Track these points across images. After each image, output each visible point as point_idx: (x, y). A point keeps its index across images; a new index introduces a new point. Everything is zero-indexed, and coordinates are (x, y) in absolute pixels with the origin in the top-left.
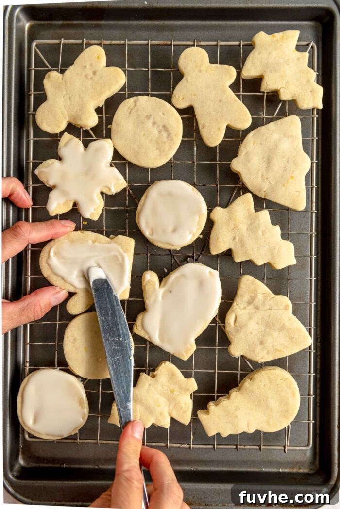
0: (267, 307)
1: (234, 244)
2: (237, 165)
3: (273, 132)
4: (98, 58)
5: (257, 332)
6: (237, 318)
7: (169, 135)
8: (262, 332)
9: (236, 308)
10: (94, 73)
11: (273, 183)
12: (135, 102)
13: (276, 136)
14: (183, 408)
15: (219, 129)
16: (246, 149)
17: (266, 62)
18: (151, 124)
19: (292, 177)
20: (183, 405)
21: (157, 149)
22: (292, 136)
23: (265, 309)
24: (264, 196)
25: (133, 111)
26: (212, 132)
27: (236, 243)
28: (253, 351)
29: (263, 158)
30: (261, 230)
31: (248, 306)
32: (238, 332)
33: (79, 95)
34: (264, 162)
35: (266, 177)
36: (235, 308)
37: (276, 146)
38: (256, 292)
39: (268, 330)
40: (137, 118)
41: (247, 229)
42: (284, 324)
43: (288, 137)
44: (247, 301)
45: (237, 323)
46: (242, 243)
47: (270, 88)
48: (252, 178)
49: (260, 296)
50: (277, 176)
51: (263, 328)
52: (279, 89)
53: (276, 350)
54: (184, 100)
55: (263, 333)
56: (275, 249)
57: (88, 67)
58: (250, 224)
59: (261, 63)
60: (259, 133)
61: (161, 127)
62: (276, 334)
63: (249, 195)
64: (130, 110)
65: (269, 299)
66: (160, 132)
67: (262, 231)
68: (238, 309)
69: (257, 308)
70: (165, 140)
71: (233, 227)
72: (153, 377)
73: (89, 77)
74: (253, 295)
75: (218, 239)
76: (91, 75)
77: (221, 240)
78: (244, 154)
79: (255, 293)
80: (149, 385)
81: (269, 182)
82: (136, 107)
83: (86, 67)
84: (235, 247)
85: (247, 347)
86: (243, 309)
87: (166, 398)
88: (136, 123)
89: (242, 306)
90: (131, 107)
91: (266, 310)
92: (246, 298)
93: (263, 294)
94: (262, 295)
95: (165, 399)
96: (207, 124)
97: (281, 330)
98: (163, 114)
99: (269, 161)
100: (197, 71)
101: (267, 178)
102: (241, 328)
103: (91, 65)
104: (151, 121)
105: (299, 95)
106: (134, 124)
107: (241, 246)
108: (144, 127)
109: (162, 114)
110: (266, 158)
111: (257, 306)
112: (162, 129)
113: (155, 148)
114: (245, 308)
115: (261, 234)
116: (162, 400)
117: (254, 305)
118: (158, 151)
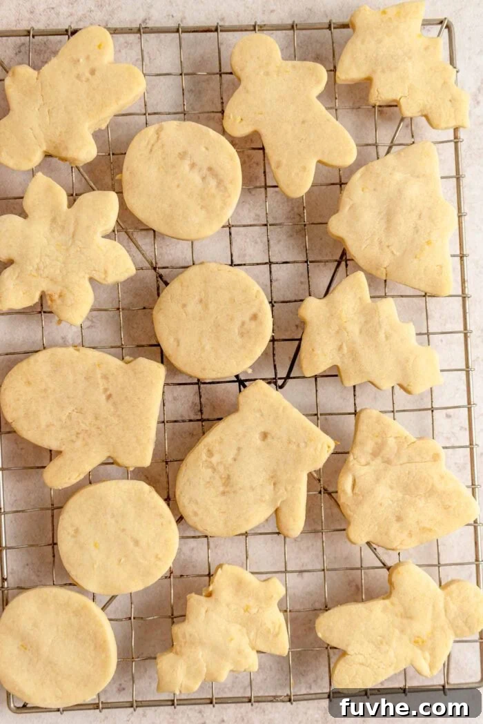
0: (404, 459)
1: (341, 358)
2: (337, 226)
3: (394, 169)
4: (99, 47)
5: (391, 502)
6: (357, 481)
7: (220, 183)
8: (397, 501)
9: (353, 465)
10: (93, 72)
11: (398, 254)
12: (158, 132)
13: (398, 176)
14: (272, 630)
15: (304, 169)
16: (352, 200)
17: (374, 55)
18: (187, 168)
19: (429, 243)
20: (269, 625)
21: (202, 207)
22: (424, 175)
23: (401, 462)
24: (384, 274)
25: (155, 148)
26: (293, 174)
27: (343, 355)
28: (386, 534)
29: (380, 213)
30: (383, 331)
31: (373, 460)
32: (359, 504)
33: (65, 107)
34: (382, 219)
35: (387, 244)
36: (351, 464)
37: (400, 191)
38: (384, 436)
39: (407, 496)
40: (164, 159)
41: (361, 332)
42: (433, 485)
43: (418, 177)
44: (371, 451)
45: (357, 490)
46: (354, 355)
47: (383, 97)
48: (364, 247)
49: (391, 442)
50: (405, 241)
51: (400, 495)
52: (398, 99)
53: (424, 528)
54: (244, 122)
55: (401, 503)
56: (407, 361)
57: (81, 60)
58: (365, 322)
59: (366, 57)
60: (371, 173)
61: (205, 171)
62: (421, 503)
63: (361, 276)
64: (149, 147)
65: (406, 445)
66: (204, 179)
67: (385, 333)
68: (357, 466)
69: (388, 462)
70: (214, 191)
71: (337, 328)
72: (209, 595)
73: (84, 79)
74: (380, 441)
75: (313, 350)
76: (88, 75)
77: (318, 352)
78: (347, 208)
79: (383, 438)
80: (206, 611)
81: (392, 253)
82: (160, 141)
83: (79, 61)
84: (343, 362)
85: (376, 528)
86: (366, 465)
87: (240, 624)
88: (163, 167)
89: (363, 461)
90: (152, 142)
91: (401, 464)
92: (370, 446)
93: (396, 438)
94: (394, 440)
95: (238, 627)
96: (284, 162)
97: (429, 496)
98: (207, 149)
99: (389, 217)
100: (262, 73)
101: (388, 247)
102: (363, 496)
103: (88, 58)
104: (187, 163)
105: (431, 108)
106: (159, 169)
107: (353, 360)
108: (176, 173)
109: (204, 149)
110: (385, 213)
111: (388, 458)
112: (208, 173)
113: (199, 207)
114: (368, 464)
115: (384, 339)
116: (235, 630)
117: (382, 457)
118: (203, 212)
